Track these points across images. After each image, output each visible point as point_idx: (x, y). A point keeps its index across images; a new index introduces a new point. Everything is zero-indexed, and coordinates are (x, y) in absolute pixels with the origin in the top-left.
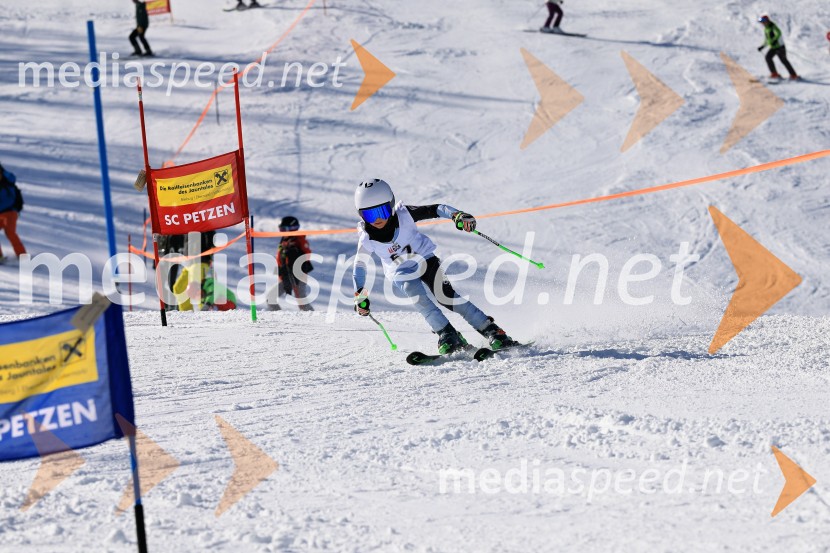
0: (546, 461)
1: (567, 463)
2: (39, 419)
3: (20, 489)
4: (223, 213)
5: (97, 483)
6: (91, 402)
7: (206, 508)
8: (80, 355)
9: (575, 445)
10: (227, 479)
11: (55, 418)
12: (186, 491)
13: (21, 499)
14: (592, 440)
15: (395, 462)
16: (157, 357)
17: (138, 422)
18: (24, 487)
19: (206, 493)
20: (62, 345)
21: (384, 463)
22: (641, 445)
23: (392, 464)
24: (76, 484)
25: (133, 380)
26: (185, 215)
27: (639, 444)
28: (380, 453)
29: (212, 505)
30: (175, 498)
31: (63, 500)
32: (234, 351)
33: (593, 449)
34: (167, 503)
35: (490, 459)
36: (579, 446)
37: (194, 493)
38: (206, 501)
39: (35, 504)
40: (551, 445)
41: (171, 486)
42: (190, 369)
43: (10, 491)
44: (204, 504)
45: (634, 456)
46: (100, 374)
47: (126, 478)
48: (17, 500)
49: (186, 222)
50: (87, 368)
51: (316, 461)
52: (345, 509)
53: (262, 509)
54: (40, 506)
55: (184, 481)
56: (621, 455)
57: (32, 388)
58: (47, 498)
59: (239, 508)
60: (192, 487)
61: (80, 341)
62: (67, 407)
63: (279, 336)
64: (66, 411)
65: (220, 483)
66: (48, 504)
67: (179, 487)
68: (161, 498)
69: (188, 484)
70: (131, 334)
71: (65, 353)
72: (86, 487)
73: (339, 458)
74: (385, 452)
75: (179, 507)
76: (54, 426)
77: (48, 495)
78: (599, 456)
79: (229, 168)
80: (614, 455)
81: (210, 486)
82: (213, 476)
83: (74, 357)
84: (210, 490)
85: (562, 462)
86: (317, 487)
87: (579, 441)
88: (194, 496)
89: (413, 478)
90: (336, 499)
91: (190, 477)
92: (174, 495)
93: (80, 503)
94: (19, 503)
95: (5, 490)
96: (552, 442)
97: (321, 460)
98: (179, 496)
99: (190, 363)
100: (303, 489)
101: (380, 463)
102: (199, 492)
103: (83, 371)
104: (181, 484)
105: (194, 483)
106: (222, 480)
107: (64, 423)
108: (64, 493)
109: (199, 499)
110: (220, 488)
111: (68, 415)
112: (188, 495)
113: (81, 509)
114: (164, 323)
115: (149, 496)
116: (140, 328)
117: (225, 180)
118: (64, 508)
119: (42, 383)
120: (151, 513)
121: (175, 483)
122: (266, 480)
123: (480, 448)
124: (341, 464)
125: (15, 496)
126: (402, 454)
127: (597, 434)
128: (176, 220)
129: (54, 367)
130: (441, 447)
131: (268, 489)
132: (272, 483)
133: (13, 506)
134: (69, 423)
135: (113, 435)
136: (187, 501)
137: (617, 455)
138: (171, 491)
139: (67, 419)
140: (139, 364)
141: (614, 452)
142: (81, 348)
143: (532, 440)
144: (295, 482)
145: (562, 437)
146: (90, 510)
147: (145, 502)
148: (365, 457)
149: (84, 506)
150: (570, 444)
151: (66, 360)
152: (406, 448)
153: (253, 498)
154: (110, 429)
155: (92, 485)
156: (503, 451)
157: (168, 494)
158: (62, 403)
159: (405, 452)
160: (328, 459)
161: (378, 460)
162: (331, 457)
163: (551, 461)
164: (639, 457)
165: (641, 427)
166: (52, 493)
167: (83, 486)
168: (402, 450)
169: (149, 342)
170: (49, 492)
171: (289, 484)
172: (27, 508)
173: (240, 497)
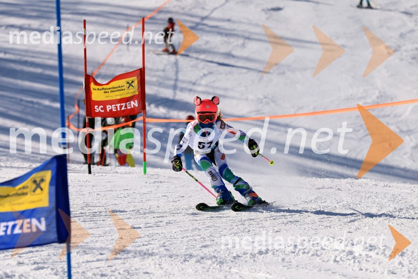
0: (320, 271)
1: (333, 273)
4: (131, 106)
5: (45, 270)
6: (43, 219)
9: (338, 262)
10: (124, 271)
12: (98, 277)
14: (349, 260)
15: (227, 266)
16: (84, 193)
21: (220, 266)
22: (379, 264)
23: (225, 267)
24: (32, 270)
25: (70, 206)
26: (108, 106)
27: (378, 264)
28: (219, 260)
32: (131, 192)
33: (349, 265)
35: (286, 268)
36: (341, 262)
40: (324, 261)
41: (90, 274)
42: (104, 201)
45: (374, 271)
46: (50, 202)
47: (62, 267)
49: (108, 111)
51: (179, 263)
55: (97, 271)
56: (367, 270)
60: (102, 275)
62: (28, 220)
63: (160, 184)
65: (119, 273)
67: (94, 274)
69: (100, 273)
70: (71, 177)
72: (38, 272)
73: (193, 262)
74: (222, 260)
77: (14, 276)
78: (353, 270)
79: (135, 79)
80: (362, 270)
81: (113, 275)
82: (116, 269)
85: (330, 272)
87: (341, 259)
89: (238, 277)
91: (101, 269)
96: (324, 259)
97: (182, 263)
99: (104, 198)
101: (218, 266)
104: (96, 273)
105: (104, 273)
106: (121, 272)
108: (24, 275)
110: (119, 276)
114: (90, 172)
116: (75, 174)
121: (93, 272)
122: (148, 273)
123: (280, 261)
124: (194, 266)
126: (232, 261)
127: (352, 256)
128: (102, 109)
130: (256, 259)
132: (152, 275)
135: (56, 240)
137: (364, 269)
138: (89, 277)
140: (73, 197)
141: (362, 268)
143: (312, 257)
144: (165, 276)
145: (331, 257)
148: (209, 262)
150: (335, 261)
152: (234, 258)
154: (54, 235)
155: (42, 271)
156: (294, 263)
159: (233, 260)
160: (187, 262)
161: (217, 265)
162: (188, 261)
163: (323, 271)
164: (377, 272)
165: (379, 253)
166: (17, 275)
167: (36, 271)
168: (232, 259)
169: (80, 183)
170: (15, 274)
171: (162, 276)
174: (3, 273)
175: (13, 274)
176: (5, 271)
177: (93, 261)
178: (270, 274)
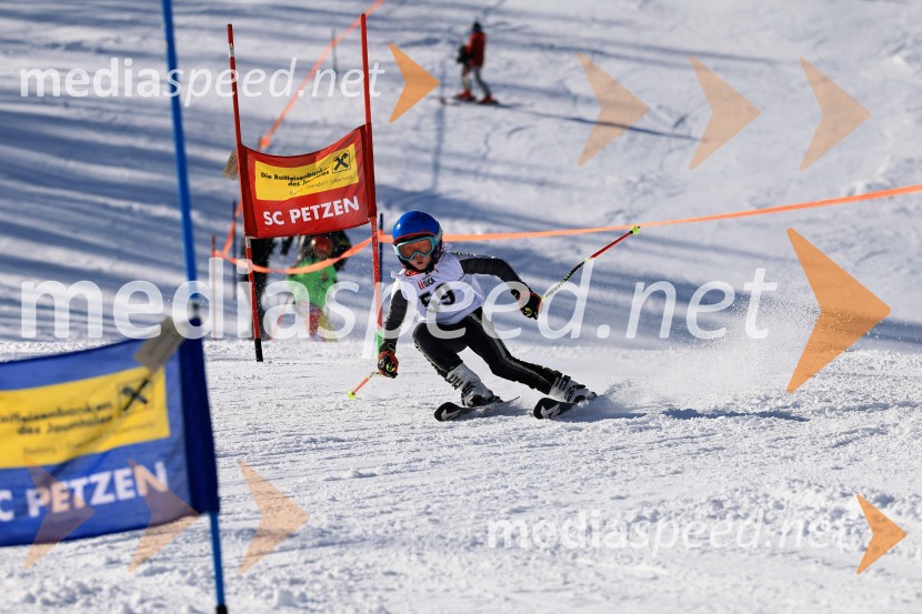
0: (773, 554)
1: (802, 559)
2: (90, 489)
3: (62, 581)
4: (343, 209)
5: (166, 574)
6: (160, 466)
7: (312, 611)
8: (145, 402)
10: (342, 571)
11: (111, 487)
12: (286, 587)
13: (63, 594)
15: (568, 552)
16: (248, 403)
17: (223, 492)
18: (67, 578)
19: (313, 591)
20: (121, 388)
21: (553, 553)
23: (564, 555)
24: (138, 576)
25: (216, 434)
26: (292, 212)
29: (320, 607)
30: (270, 596)
31: (120, 597)
34: (259, 603)
35: (697, 552)
37: (297, 591)
38: (313, 601)
39: (82, 601)
41: (265, 580)
42: (292, 421)
43: (48, 583)
44: (311, 605)
45: (893, 552)
46: (172, 426)
47: (204, 568)
48: (58, 596)
49: (294, 221)
50: (154, 421)
51: (462, 549)
54: (89, 605)
55: (283, 573)
57: (80, 446)
58: (98, 594)
60: (294, 582)
61: (145, 383)
62: (127, 472)
63: (414, 377)
64: (126, 478)
65: (331, 576)
66: (100, 602)
67: (276, 581)
68: (252, 596)
69: (288, 577)
70: (214, 372)
71: (125, 399)
72: (152, 580)
75: (277, 608)
76: (110, 498)
77: (100, 589)
79: (351, 149)
80: (865, 550)
81: (317, 581)
82: (322, 567)
83: (138, 405)
84: (317, 586)
85: (795, 557)
86: (463, 584)
88: (296, 594)
89: (592, 574)
90: (488, 602)
91: (291, 567)
92: (269, 592)
93: (142, 601)
94: (60, 600)
95: (42, 583)
97: (467, 549)
98: (276, 594)
99: (292, 413)
100: (443, 587)
101: (548, 553)
102: (302, 588)
103: (151, 425)
104: (279, 577)
105: (297, 577)
106: (335, 574)
107: (124, 493)
108: (121, 587)
109: (303, 598)
110: (331, 584)
111: (129, 483)
112: (289, 593)
113: (144, 610)
114: (260, 357)
115: (236, 594)
116: (227, 363)
117: (346, 165)
118: (121, 608)
119: (93, 439)
121: (272, 576)
122: (393, 574)
124: (496, 553)
125: (56, 590)
128: (279, 218)
129: (110, 419)
131: (396, 586)
132: (402, 577)
133: (53, 604)
134: (130, 495)
136: (287, 600)
138: (265, 587)
139: (128, 489)
140: (225, 413)
141: (866, 545)
142: (146, 393)
144: (432, 577)
146: (155, 611)
147: (230, 602)
149: (148, 605)
151: (127, 407)
153: (375, 598)
154: (185, 502)
155: (160, 577)
157: (261, 590)
158: (121, 467)
160: (478, 546)
162: (482, 544)
163: (780, 556)
164: (900, 552)
165: (904, 512)
166: (106, 587)
167: (148, 578)
169: (239, 383)
170: (101, 585)
171: (425, 580)
172: (71, 606)
173: (358, 597)
174: (74, 586)
175: (97, 585)
176: (78, 579)
177: (272, 552)
178: (664, 567)
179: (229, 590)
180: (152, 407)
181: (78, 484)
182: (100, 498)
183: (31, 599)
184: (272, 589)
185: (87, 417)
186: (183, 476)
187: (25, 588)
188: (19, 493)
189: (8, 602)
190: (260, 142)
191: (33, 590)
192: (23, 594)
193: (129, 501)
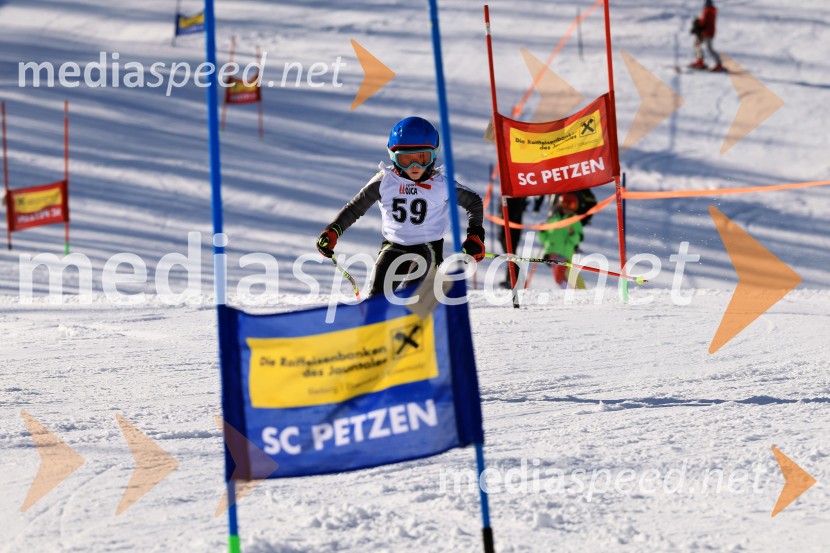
2: (368, 425)
3: (344, 507)
5: (437, 500)
6: (430, 404)
7: (569, 531)
8: (416, 345)
12: (544, 510)
13: (346, 519)
16: (507, 346)
17: (486, 426)
18: (349, 505)
19: (569, 513)
20: (394, 333)
24: (412, 502)
25: (480, 374)
26: (543, 173)
29: (576, 528)
30: (530, 519)
31: (396, 521)
32: (601, 339)
34: (520, 525)
37: (554, 513)
38: (569, 523)
39: (362, 525)
41: (526, 505)
42: (547, 360)
43: (332, 510)
44: (566, 526)
46: (440, 367)
47: (470, 494)
48: (341, 521)
50: (425, 362)
52: (739, 533)
53: (637, 533)
54: (368, 528)
55: (541, 498)
57: (358, 386)
58: (377, 518)
59: (609, 531)
60: (551, 506)
61: (416, 329)
62: (400, 408)
63: (656, 320)
64: (400, 414)
65: (585, 501)
66: (379, 525)
67: (535, 505)
68: (514, 519)
69: (546, 502)
70: (476, 318)
71: (398, 344)
72: (424, 505)
75: (536, 529)
76: (386, 432)
77: (378, 514)
79: (596, 115)
81: (573, 505)
83: (410, 349)
84: (572, 509)
86: (704, 506)
88: (554, 516)
89: (822, 495)
90: (728, 521)
92: (529, 515)
93: (416, 525)
94: (343, 525)
95: (326, 509)
98: (536, 517)
99: (547, 354)
100: (686, 508)
102: (559, 511)
103: (421, 366)
104: (538, 501)
105: (554, 501)
107: (398, 428)
108: (397, 512)
109: (560, 520)
110: (584, 505)
111: (403, 419)
112: (547, 516)
113: (418, 532)
114: (516, 304)
115: (500, 517)
116: (487, 310)
117: (592, 130)
118: (397, 531)
119: (370, 380)
120: (501, 536)
121: (532, 501)
122: (641, 497)
125: (339, 515)
128: (532, 179)
129: (385, 362)
131: (643, 508)
132: (649, 501)
133: (337, 528)
134: (404, 429)
135: (457, 442)
136: (546, 523)
138: (525, 511)
139: (402, 424)
144: (676, 500)
146: (428, 533)
147: (495, 524)
149: (421, 528)
151: (399, 352)
152: (813, 458)
153: (625, 519)
154: (453, 434)
155: (431, 503)
157: (522, 514)
158: (395, 404)
159: (811, 463)
161: (779, 474)
166: (383, 513)
167: (420, 504)
168: (809, 461)
169: (498, 327)
170: (379, 511)
171: (670, 502)
172: (353, 530)
173: (609, 518)
174: (355, 512)
175: (375, 511)
176: (359, 506)
179: (493, 514)
180: (422, 350)
181: (358, 420)
182: (377, 432)
183: (317, 524)
184: (532, 512)
185: (365, 360)
186: (451, 411)
187: (312, 514)
188: (305, 430)
189: (297, 527)
190: (514, 111)
191: (319, 516)
192: (310, 519)
193: (403, 435)
